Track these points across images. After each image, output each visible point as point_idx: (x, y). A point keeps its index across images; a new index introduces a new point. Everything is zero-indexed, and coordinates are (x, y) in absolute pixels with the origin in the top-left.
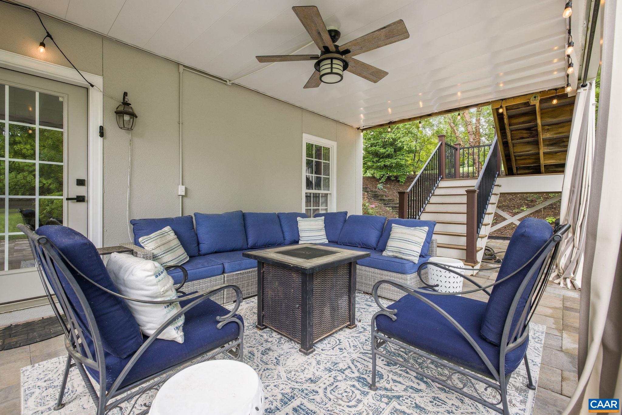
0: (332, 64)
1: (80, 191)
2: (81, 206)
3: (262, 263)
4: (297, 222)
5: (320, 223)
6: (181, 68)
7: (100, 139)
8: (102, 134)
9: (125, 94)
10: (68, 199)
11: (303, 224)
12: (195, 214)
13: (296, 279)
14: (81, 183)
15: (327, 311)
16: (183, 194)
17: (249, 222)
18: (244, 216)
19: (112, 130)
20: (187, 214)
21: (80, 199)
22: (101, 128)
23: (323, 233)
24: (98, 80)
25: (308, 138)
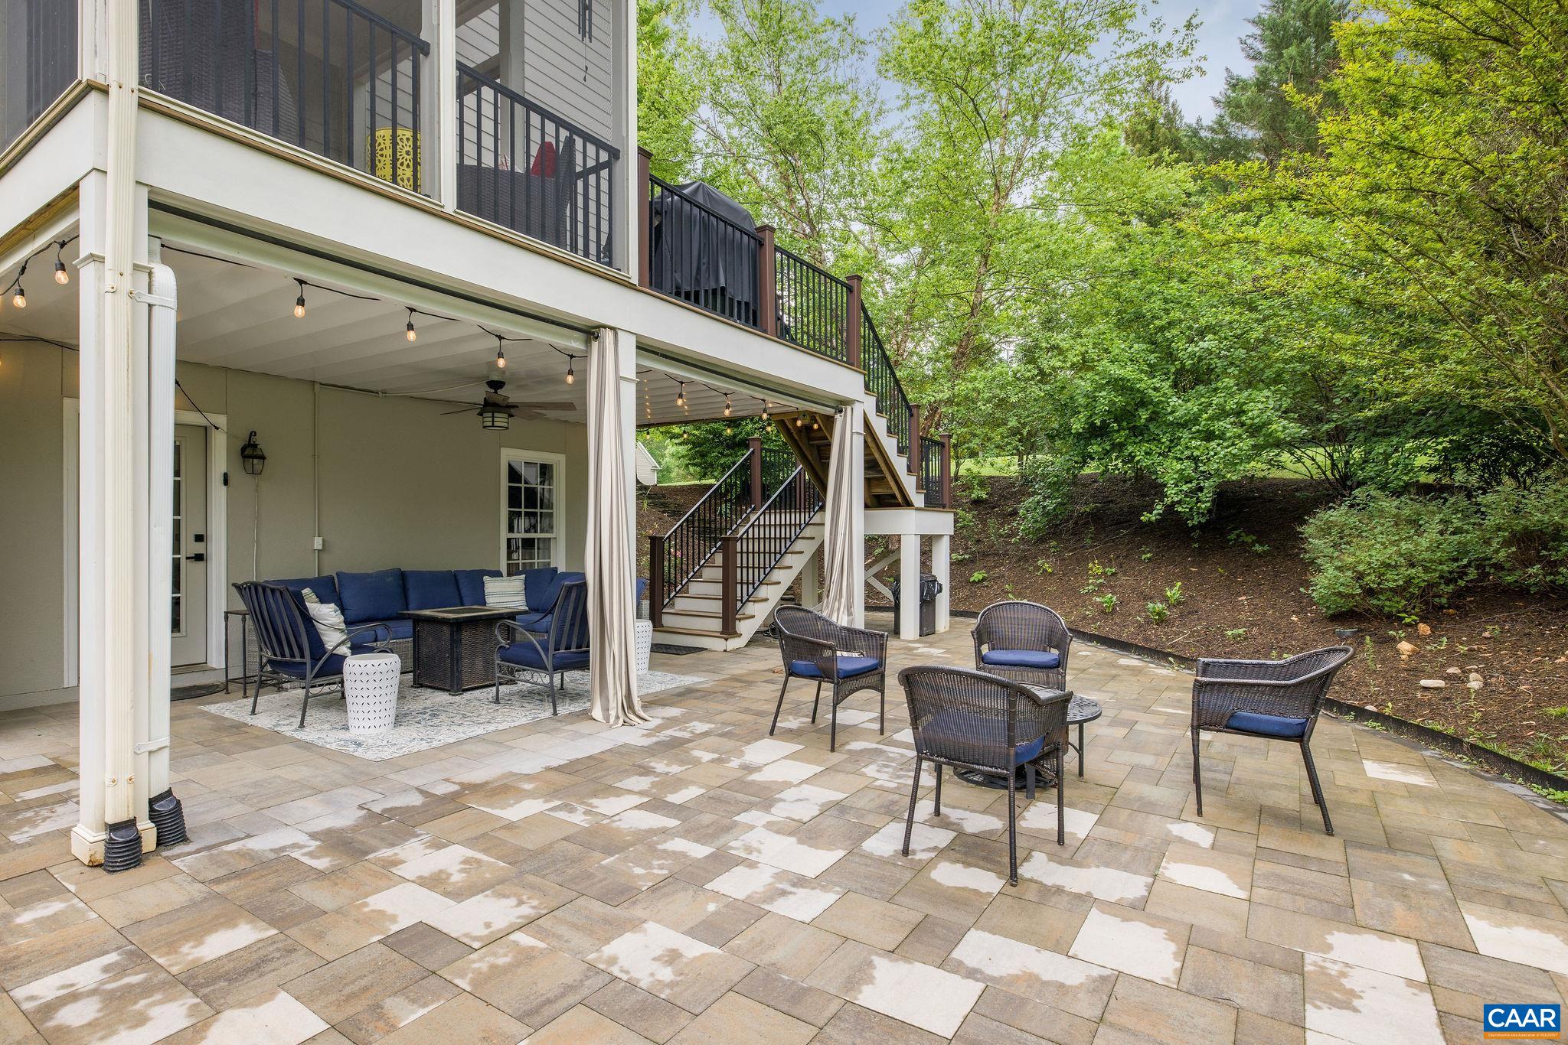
0: (493, 417)
1: (199, 548)
2: (201, 564)
3: (418, 620)
4: (483, 583)
5: (518, 583)
6: (317, 387)
7: (224, 488)
8: (226, 482)
9: (253, 434)
10: (187, 558)
11: (491, 586)
12: (337, 574)
13: (446, 630)
14: (199, 538)
15: (479, 663)
16: (320, 547)
17: (411, 583)
18: (403, 576)
19: (238, 477)
20: (326, 573)
21: (199, 557)
22: (226, 476)
23: (522, 597)
24: (221, 420)
25: (510, 455)
